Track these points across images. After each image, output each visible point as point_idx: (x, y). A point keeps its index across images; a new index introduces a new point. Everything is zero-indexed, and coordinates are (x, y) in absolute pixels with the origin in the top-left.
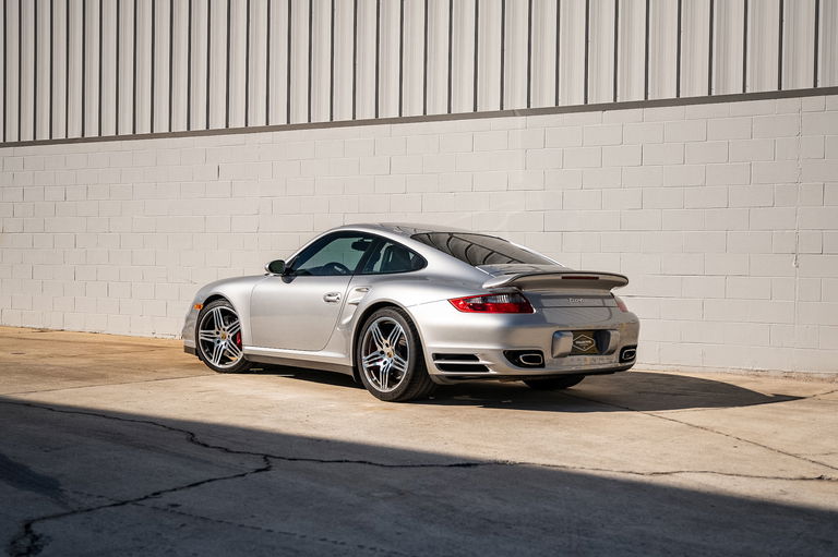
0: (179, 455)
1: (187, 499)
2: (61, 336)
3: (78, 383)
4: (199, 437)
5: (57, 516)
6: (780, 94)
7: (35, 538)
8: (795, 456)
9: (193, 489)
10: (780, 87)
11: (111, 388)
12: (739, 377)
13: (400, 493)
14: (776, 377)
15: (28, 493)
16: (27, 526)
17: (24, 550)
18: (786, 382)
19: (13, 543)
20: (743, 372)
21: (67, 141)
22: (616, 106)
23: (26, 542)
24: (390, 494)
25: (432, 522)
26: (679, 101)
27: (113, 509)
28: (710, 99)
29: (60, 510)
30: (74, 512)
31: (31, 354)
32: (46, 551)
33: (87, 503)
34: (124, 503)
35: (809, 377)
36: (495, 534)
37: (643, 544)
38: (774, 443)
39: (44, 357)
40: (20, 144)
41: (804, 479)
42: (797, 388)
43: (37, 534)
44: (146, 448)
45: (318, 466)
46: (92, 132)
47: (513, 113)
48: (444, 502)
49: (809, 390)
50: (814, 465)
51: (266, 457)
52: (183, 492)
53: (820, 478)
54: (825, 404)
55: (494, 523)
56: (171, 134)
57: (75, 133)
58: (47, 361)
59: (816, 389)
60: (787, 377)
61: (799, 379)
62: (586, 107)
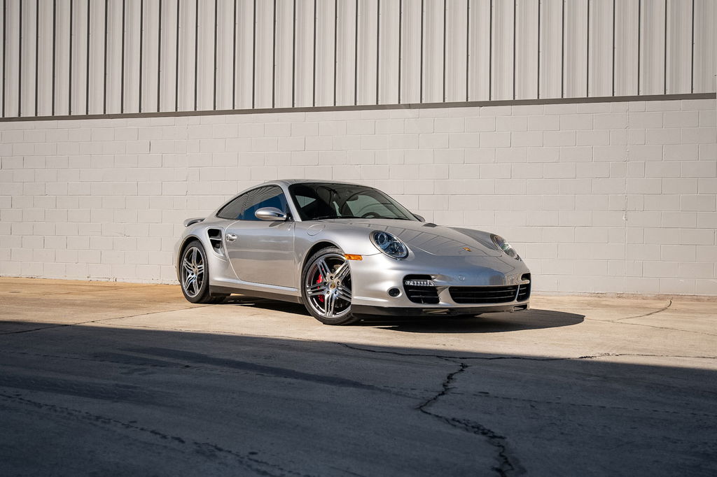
10: (613, 94)
26: (539, 101)
60: (620, 296)
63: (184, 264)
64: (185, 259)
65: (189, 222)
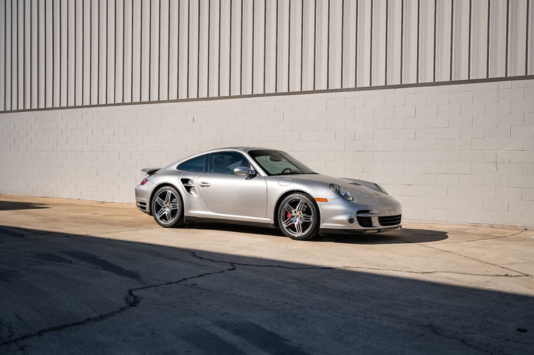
0: (189, 262)
1: (199, 281)
2: (112, 205)
3: (130, 228)
4: (197, 254)
5: (143, 288)
6: (488, 80)
7: (135, 297)
8: (494, 265)
9: (201, 277)
10: (488, 76)
11: (147, 231)
12: (466, 227)
13: (300, 281)
14: (486, 227)
15: (125, 278)
16: (130, 292)
17: (132, 302)
18: (492, 229)
19: (126, 299)
20: (468, 224)
21: (115, 105)
22: (401, 86)
23: (132, 299)
24: (295, 281)
25: (317, 293)
26: (434, 84)
27: (167, 286)
28: (451, 83)
29: (143, 286)
30: (149, 287)
31: (101, 214)
32: (141, 303)
33: (154, 283)
34: (171, 283)
35: (503, 227)
36: (348, 298)
37: (419, 304)
38: (484, 259)
39: (108, 216)
40: (91, 106)
41: (498, 276)
42: (496, 232)
43: (136, 295)
44: (173, 259)
45: (259, 268)
46: (128, 100)
47: (348, 90)
48: (322, 284)
49: (502, 233)
50: (505, 269)
51: (232, 264)
52: (197, 279)
53: (506, 275)
54: (511, 241)
55: (346, 293)
56: (169, 101)
57: (119, 100)
58: (111, 218)
59: (507, 233)
60: (491, 227)
61: (498, 228)
62: (386, 87)
63: (156, 201)
64: (158, 197)
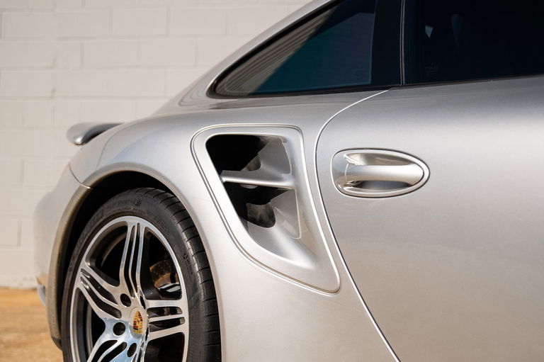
63: (79, 284)
64: (85, 265)
65: (85, 130)
